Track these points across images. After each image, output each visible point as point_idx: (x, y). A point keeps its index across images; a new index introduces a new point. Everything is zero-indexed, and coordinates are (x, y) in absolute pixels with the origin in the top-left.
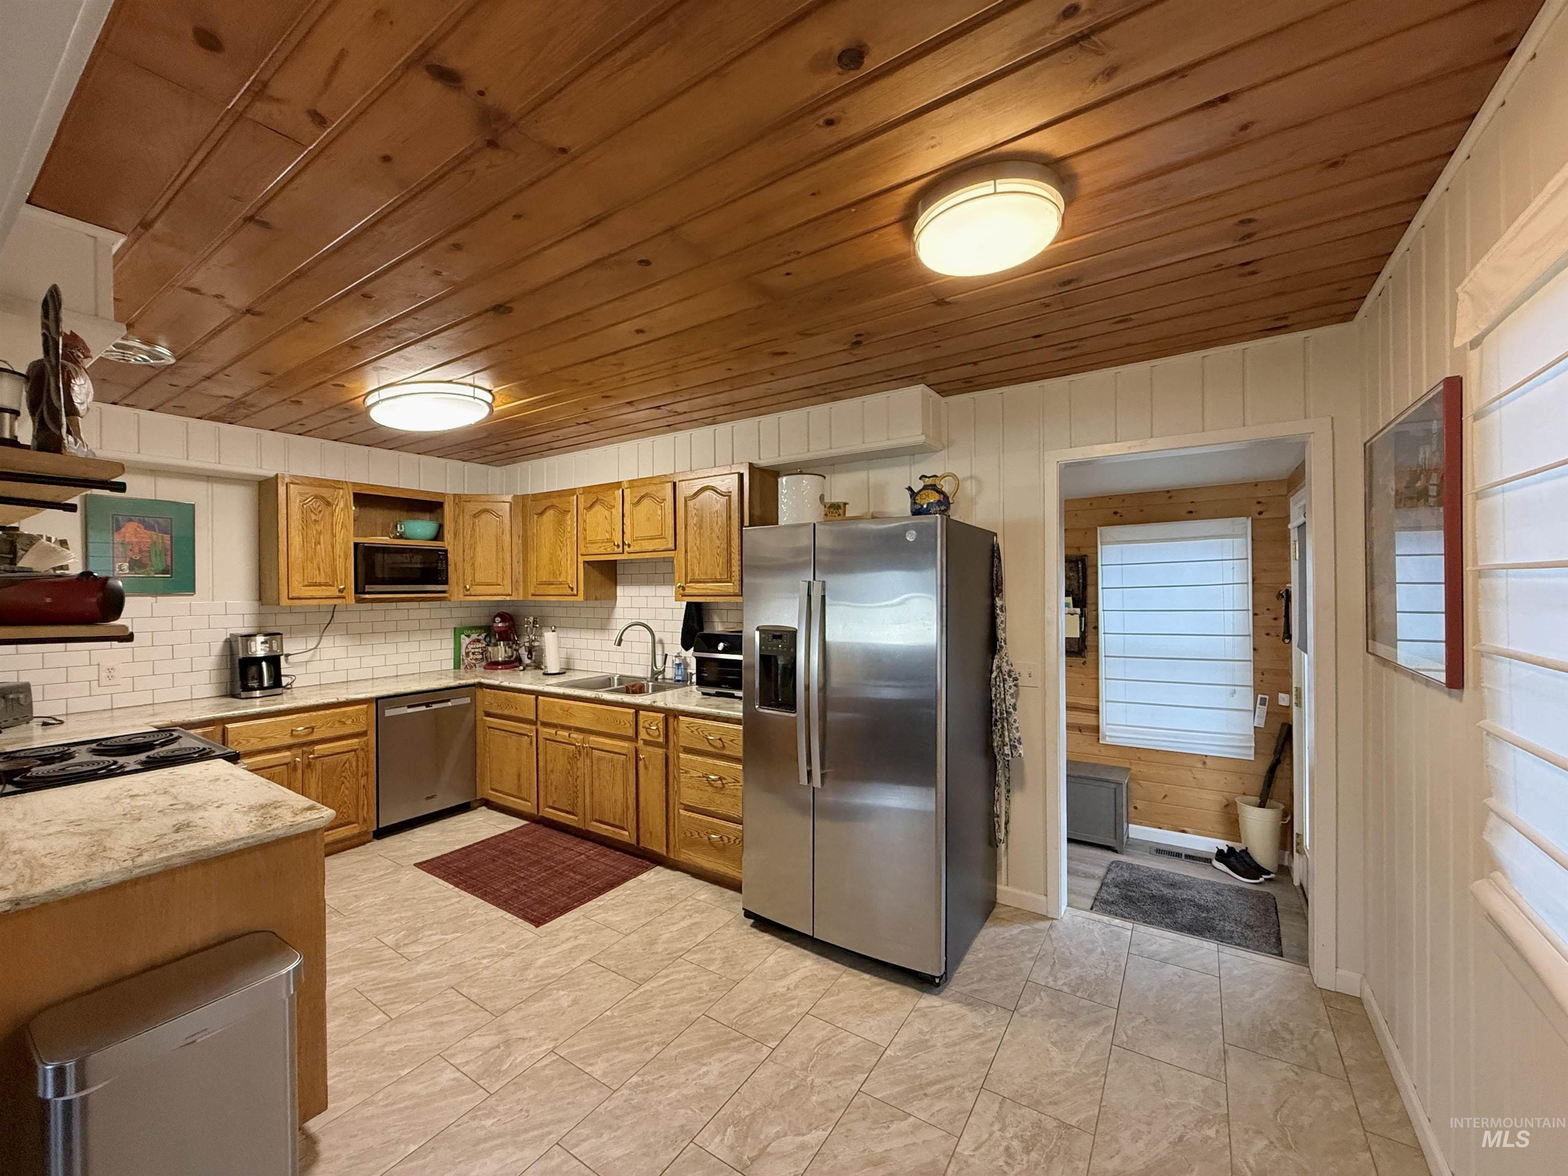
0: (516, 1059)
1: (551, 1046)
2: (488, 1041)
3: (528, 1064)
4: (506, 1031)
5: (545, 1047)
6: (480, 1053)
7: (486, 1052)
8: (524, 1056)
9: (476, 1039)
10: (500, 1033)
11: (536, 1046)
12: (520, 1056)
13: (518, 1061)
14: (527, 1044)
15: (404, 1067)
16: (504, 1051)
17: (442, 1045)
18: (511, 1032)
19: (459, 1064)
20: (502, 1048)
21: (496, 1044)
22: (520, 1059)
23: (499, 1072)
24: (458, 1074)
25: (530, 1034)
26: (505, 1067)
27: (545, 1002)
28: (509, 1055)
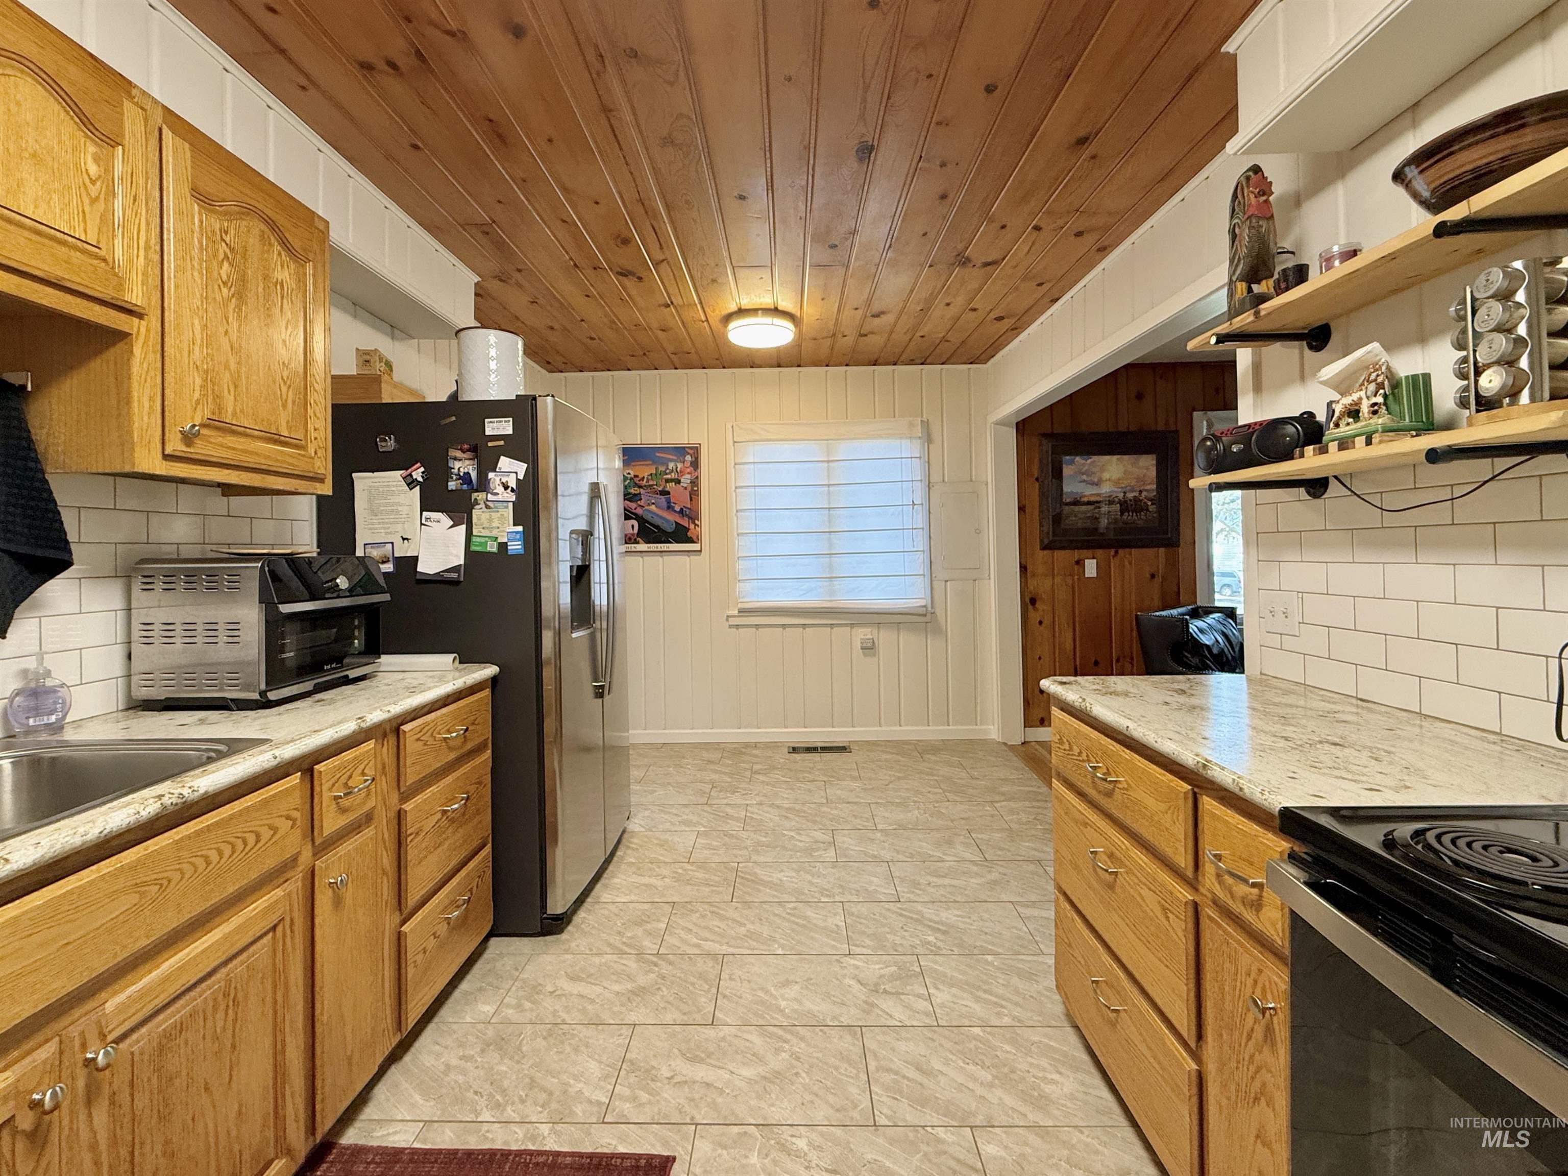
0: (879, 969)
1: (847, 958)
2: (886, 1004)
3: (875, 958)
4: (866, 1002)
5: (852, 962)
6: (903, 997)
7: (898, 994)
8: (873, 966)
9: (896, 1015)
10: (873, 1005)
11: (857, 967)
12: (874, 969)
13: (881, 966)
14: (861, 976)
15: (976, 1038)
16: (883, 983)
17: (929, 1035)
18: (863, 997)
19: (926, 1000)
20: (882, 987)
21: (883, 996)
22: (877, 967)
23: (899, 968)
24: (931, 991)
25: (852, 982)
26: (893, 969)
27: (808, 1005)
28: (881, 977)
